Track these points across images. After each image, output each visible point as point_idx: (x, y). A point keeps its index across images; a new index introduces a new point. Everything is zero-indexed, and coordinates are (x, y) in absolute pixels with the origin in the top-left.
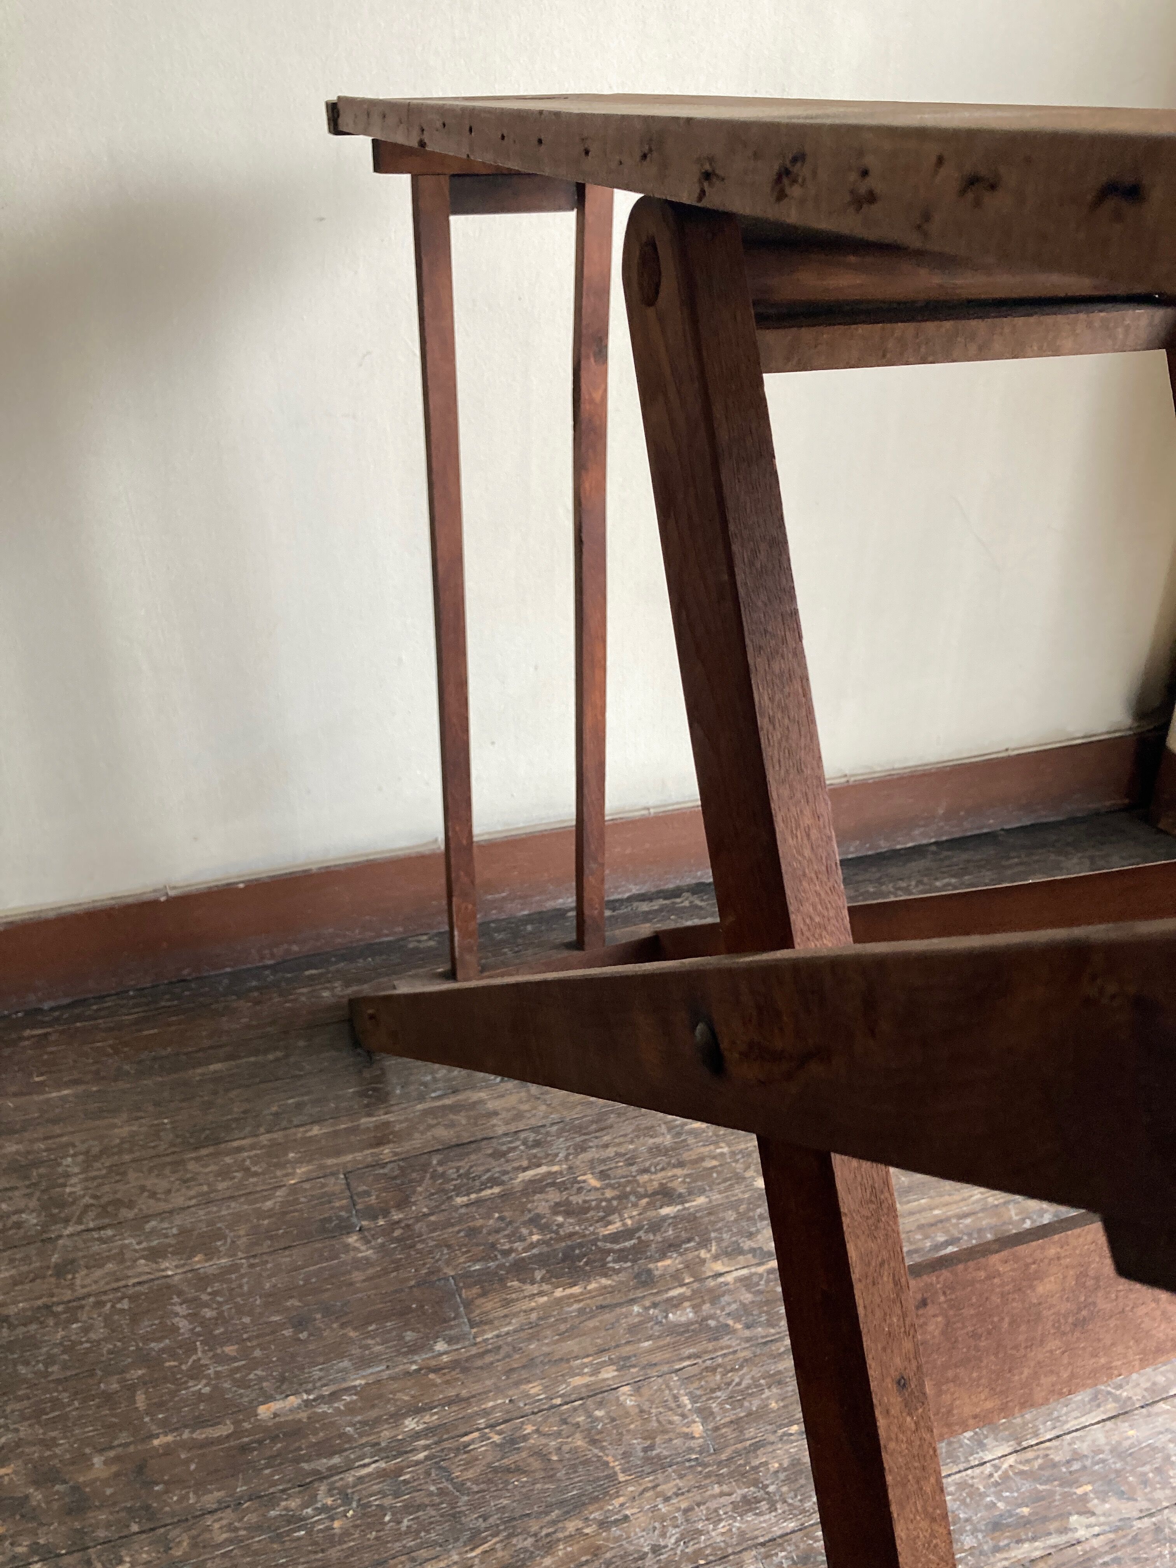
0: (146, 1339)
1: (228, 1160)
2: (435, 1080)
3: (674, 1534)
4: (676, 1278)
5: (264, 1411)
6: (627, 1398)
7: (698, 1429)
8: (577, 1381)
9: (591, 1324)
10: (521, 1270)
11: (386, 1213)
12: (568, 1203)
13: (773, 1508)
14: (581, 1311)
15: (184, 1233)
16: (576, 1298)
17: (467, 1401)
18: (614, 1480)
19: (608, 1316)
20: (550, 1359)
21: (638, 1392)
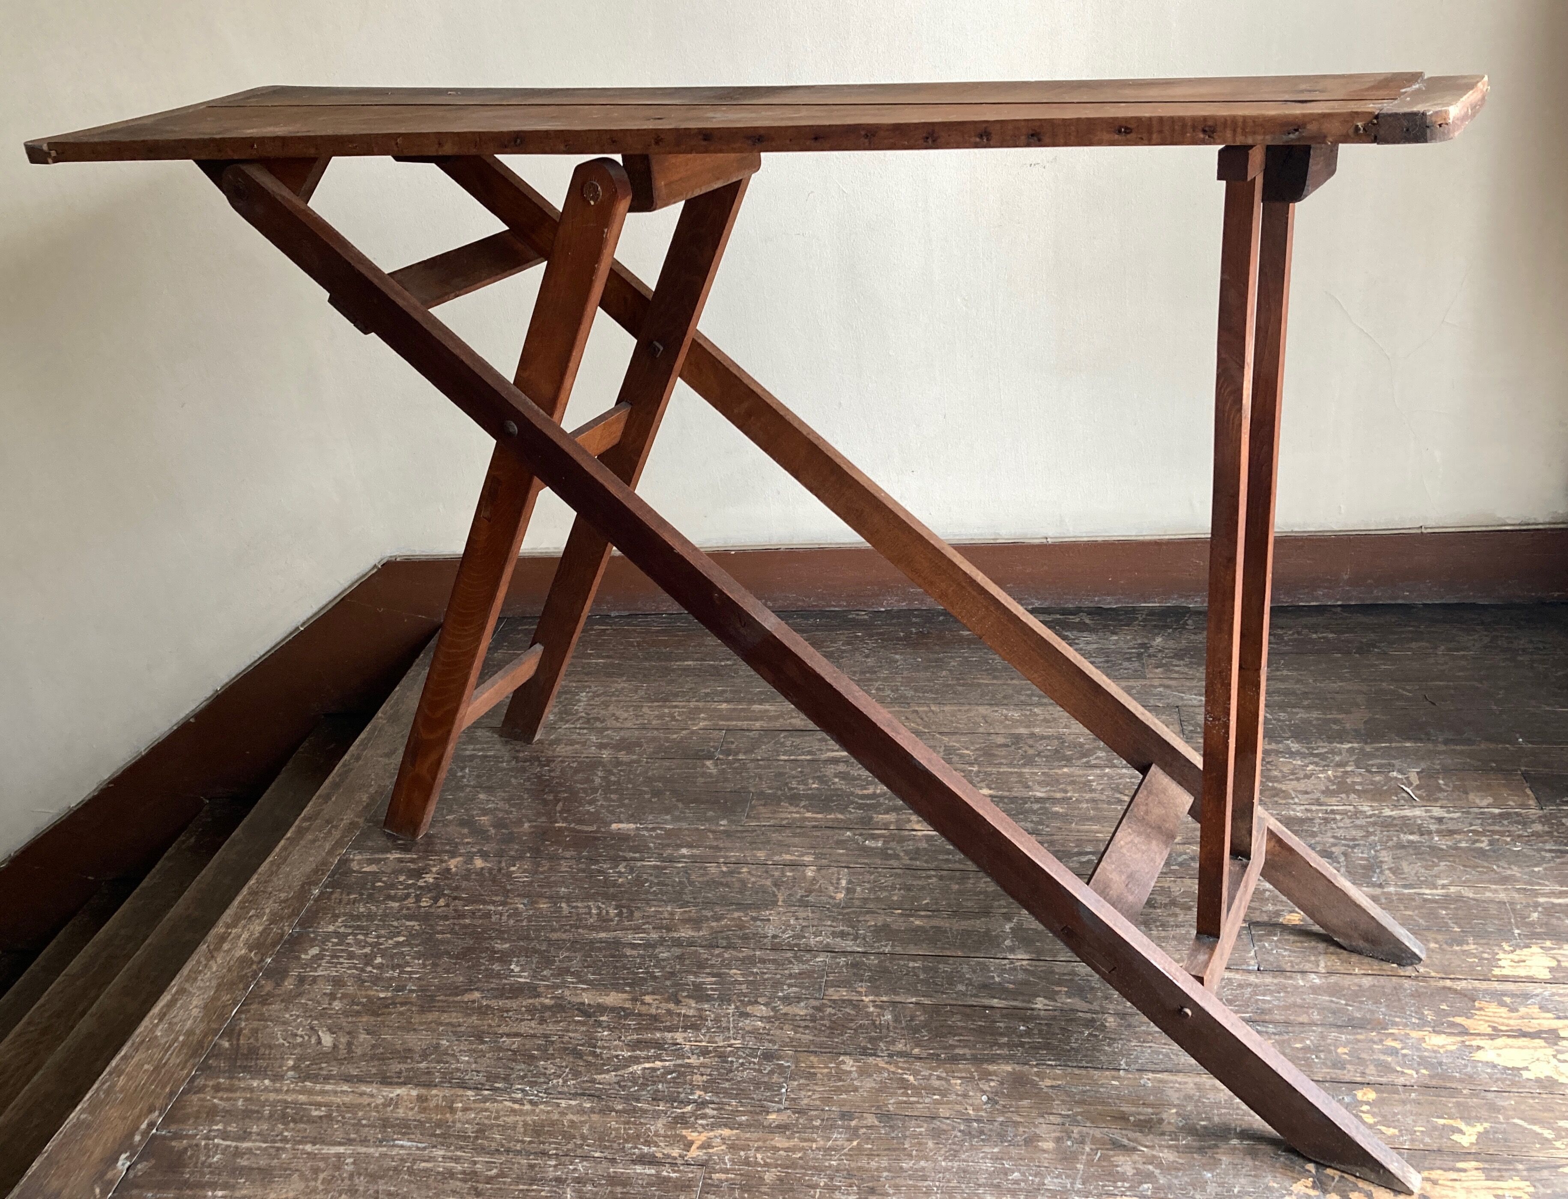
0: (576, 782)
1: (666, 711)
3: (790, 933)
4: (887, 826)
5: (614, 826)
6: (810, 873)
7: (841, 896)
8: (788, 857)
9: (817, 833)
10: (795, 799)
11: (737, 754)
12: (849, 773)
13: (855, 939)
14: (814, 827)
15: (623, 740)
16: (816, 820)
17: (720, 849)
18: (775, 903)
19: (829, 832)
20: (780, 844)
21: (819, 871)
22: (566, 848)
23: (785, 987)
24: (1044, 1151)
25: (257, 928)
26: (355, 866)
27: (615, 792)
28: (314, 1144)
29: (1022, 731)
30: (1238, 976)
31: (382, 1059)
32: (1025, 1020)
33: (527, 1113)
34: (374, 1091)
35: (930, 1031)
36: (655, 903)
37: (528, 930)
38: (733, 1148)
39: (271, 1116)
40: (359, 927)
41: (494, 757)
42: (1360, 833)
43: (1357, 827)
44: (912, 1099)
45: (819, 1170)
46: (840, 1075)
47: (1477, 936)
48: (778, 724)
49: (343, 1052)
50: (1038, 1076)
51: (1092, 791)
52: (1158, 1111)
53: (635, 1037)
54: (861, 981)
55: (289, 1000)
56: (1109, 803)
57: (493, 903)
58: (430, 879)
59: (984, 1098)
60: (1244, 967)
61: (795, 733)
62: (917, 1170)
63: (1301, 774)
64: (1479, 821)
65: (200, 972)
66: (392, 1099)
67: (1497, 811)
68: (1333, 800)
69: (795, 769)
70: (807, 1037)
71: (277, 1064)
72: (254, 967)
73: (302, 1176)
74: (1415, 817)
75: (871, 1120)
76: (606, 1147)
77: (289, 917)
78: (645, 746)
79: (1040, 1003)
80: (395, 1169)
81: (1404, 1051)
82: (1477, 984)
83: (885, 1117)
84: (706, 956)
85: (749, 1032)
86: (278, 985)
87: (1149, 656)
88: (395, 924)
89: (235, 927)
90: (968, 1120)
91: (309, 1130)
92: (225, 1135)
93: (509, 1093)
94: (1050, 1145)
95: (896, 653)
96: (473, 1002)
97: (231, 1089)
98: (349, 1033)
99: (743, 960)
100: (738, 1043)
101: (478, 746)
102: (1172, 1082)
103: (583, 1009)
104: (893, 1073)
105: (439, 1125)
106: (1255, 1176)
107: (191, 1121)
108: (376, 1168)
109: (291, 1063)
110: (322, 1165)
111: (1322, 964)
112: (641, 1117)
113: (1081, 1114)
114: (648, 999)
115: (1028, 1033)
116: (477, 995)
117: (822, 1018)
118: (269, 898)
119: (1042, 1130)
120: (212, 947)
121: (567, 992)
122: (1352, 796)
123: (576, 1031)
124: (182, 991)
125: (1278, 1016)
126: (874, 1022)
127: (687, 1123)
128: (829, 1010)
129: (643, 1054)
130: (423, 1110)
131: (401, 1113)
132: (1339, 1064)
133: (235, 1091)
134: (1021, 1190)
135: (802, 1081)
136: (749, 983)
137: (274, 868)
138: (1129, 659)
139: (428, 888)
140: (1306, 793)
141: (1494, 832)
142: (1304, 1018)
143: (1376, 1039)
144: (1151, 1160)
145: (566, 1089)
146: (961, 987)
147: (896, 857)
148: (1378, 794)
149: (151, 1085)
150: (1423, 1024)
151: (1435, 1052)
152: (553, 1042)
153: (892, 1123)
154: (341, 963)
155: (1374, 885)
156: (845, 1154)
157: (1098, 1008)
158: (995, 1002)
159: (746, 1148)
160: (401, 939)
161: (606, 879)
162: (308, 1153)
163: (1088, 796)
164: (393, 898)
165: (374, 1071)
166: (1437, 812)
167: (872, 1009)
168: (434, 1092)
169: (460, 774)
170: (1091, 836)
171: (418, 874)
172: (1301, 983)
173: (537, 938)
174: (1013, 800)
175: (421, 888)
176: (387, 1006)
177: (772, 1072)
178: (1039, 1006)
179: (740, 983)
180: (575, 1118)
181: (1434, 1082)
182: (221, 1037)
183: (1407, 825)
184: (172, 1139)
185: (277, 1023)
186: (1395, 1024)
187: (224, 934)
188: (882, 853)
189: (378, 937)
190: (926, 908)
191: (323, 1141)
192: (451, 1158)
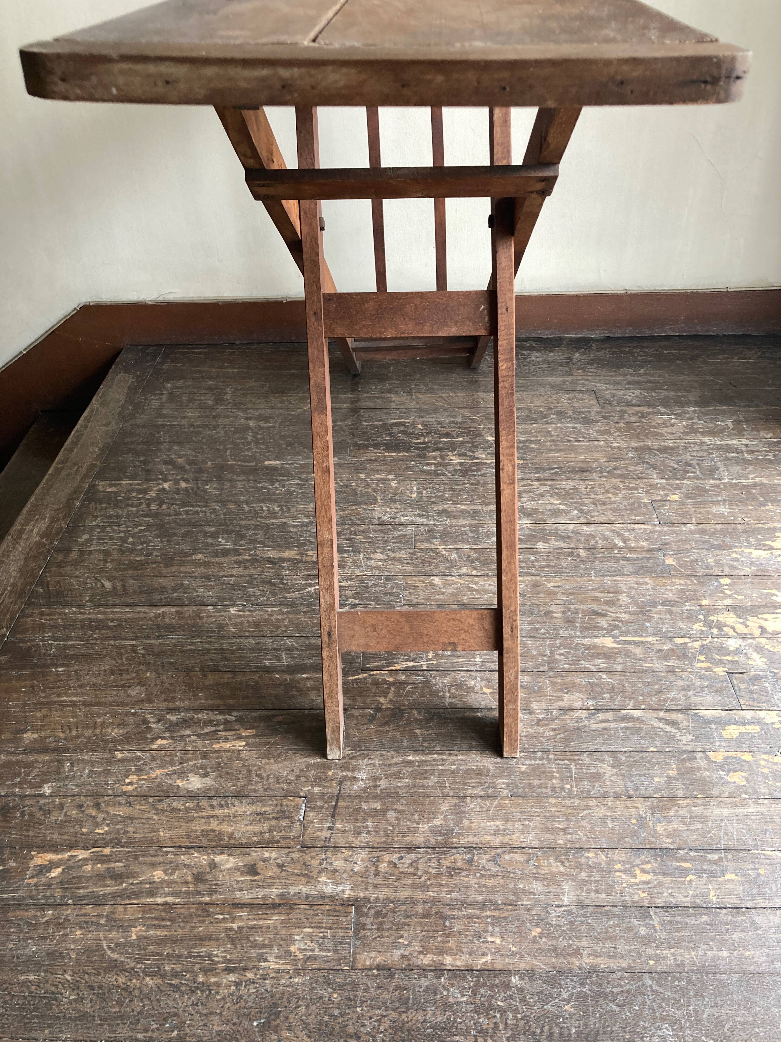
0: (236, 439)
1: (285, 398)
2: (376, 388)
3: (388, 516)
4: (435, 458)
5: (266, 463)
6: (394, 484)
7: (415, 496)
8: (379, 476)
9: (394, 464)
10: (376, 446)
12: (406, 431)
13: (428, 518)
14: (391, 460)
15: (260, 415)
16: (392, 456)
18: (376, 501)
19: (401, 463)
20: (372, 469)
21: (399, 483)
22: (238, 475)
23: (391, 544)
24: (557, 618)
25: (43, 525)
26: (100, 488)
27: (262, 444)
28: (115, 640)
30: (649, 527)
31: (148, 593)
32: (533, 554)
33: (248, 616)
34: (147, 610)
35: (480, 562)
36: (302, 503)
37: (225, 519)
39: (82, 627)
40: (112, 522)
41: (178, 425)
42: (705, 454)
43: (702, 450)
44: (477, 596)
46: (433, 586)
47: (773, 502)
49: (120, 591)
50: (546, 581)
51: (552, 436)
52: (616, 595)
53: (306, 573)
54: (436, 539)
55: (76, 564)
56: (563, 442)
57: (199, 506)
58: (153, 494)
60: (652, 523)
61: (370, 410)
63: (668, 424)
64: (767, 446)
65: (11, 552)
66: (159, 614)
67: (775, 440)
68: (688, 437)
69: (373, 429)
70: (409, 568)
71: (78, 599)
72: (47, 547)
73: (112, 658)
74: (734, 444)
75: (455, 608)
76: (301, 631)
77: (64, 518)
78: (275, 418)
79: (540, 545)
80: (171, 650)
81: (742, 559)
82: (776, 525)
83: (463, 606)
85: (374, 567)
86: (66, 556)
87: (573, 364)
88: (136, 519)
89: (28, 525)
91: (110, 633)
92: (55, 639)
94: (560, 615)
96: (199, 560)
97: (52, 614)
98: (122, 580)
99: (363, 531)
100: (369, 573)
101: (165, 419)
102: (621, 581)
103: (270, 560)
104: (464, 584)
105: (193, 625)
106: (673, 623)
107: (30, 632)
108: (159, 651)
109: (87, 598)
110: (123, 651)
111: (694, 519)
113: (574, 599)
114: (310, 553)
115: (537, 560)
116: (200, 556)
117: (416, 558)
118: (46, 508)
119: (553, 608)
120: (15, 537)
121: (258, 552)
122: (698, 434)
123: (269, 572)
125: (674, 546)
126: (447, 559)
128: (419, 554)
129: (313, 582)
130: (180, 619)
131: (167, 621)
132: (708, 567)
133: (55, 614)
134: (547, 638)
135: (411, 591)
137: (45, 491)
138: (562, 366)
139: (152, 500)
140: (673, 434)
141: (775, 451)
142: (688, 546)
143: (726, 554)
144: (616, 619)
145: (269, 603)
147: (444, 474)
148: (713, 433)
150: (750, 545)
151: (757, 558)
152: (255, 578)
154: (106, 543)
155: (716, 479)
157: (574, 546)
160: (143, 528)
161: (268, 491)
162: (112, 645)
163: (550, 439)
164: (132, 506)
165: (143, 600)
166: (745, 441)
168: (186, 608)
169: (157, 435)
170: (555, 459)
171: (145, 491)
172: (684, 529)
173: (232, 524)
175: (148, 499)
176: (143, 565)
177: (392, 587)
178: (540, 547)
179: (364, 543)
180: (279, 617)
181: (759, 573)
182: (35, 587)
183: (729, 449)
184: (20, 643)
185: (72, 577)
186: (735, 546)
187: (21, 529)
188: (435, 472)
189: (127, 527)
190: (466, 500)
191: (120, 639)
192: (205, 642)
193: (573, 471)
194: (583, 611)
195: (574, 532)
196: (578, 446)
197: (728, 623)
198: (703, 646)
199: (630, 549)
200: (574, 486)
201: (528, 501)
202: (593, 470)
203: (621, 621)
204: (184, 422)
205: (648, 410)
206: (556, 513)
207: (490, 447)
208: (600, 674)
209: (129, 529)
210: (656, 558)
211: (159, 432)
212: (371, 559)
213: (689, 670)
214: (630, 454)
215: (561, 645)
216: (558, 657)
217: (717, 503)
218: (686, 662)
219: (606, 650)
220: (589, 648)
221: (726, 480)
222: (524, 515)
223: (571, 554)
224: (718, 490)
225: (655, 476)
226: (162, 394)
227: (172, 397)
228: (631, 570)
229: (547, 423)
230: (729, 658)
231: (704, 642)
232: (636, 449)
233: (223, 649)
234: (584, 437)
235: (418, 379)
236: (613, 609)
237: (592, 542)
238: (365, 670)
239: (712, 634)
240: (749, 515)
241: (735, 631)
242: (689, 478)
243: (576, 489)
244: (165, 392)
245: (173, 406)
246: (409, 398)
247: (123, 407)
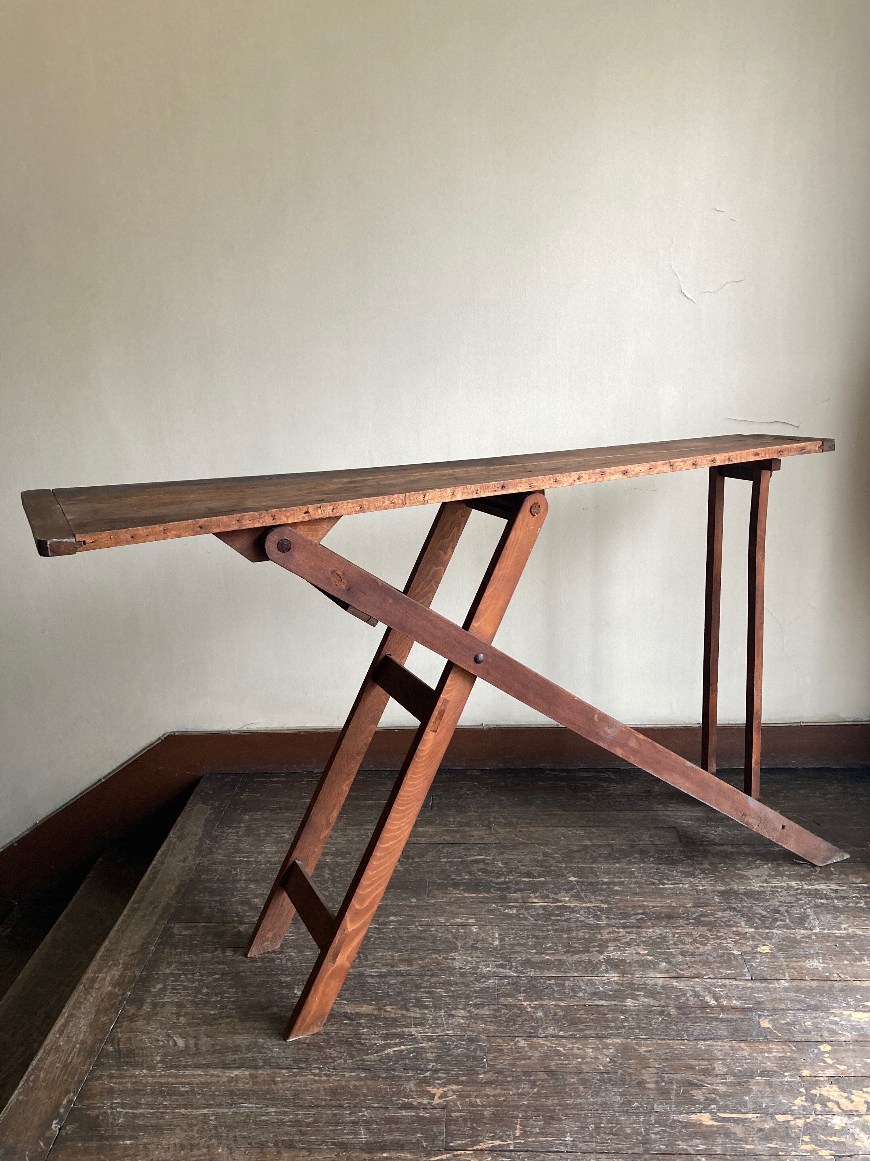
1: (362, 832)
2: (454, 821)
3: (469, 966)
4: (516, 900)
6: (475, 929)
7: (497, 943)
8: (459, 920)
9: (473, 906)
10: (456, 885)
11: (413, 858)
12: (486, 869)
13: (511, 969)
14: (471, 902)
16: (472, 898)
17: (415, 917)
18: (456, 948)
19: (481, 905)
20: (452, 912)
21: (480, 928)
23: (473, 998)
24: (650, 1089)
25: (116, 973)
26: (176, 931)
27: (340, 882)
28: (186, 1109)
29: (587, 842)
30: (741, 983)
31: (221, 1052)
32: (623, 1012)
33: (324, 1082)
34: (220, 1073)
35: (567, 1021)
36: (379, 950)
37: (301, 969)
38: (460, 1096)
39: (152, 1093)
40: (187, 970)
41: (254, 861)
42: (793, 899)
43: (790, 895)
44: (565, 1062)
45: (518, 1107)
46: (518, 1049)
48: (436, 839)
49: (193, 1051)
50: (637, 1045)
52: (711, 1063)
53: (385, 1032)
54: (520, 993)
55: (148, 1018)
56: (647, 884)
57: (275, 952)
58: (229, 938)
59: (608, 1059)
60: (743, 978)
61: (448, 845)
62: (576, 1104)
63: (753, 866)
64: (857, 891)
65: (82, 1003)
66: (233, 1078)
67: (866, 885)
68: (774, 881)
69: (452, 867)
70: (493, 1028)
71: (149, 1059)
72: (119, 998)
73: (182, 1129)
74: (822, 889)
75: (542, 1075)
76: (380, 1100)
77: (138, 965)
78: (353, 854)
79: (629, 1002)
80: (244, 1121)
81: (842, 1023)
83: (551, 1073)
84: (419, 981)
85: (456, 1026)
86: (139, 1009)
87: (653, 798)
88: (211, 967)
89: (100, 973)
90: (602, 1073)
91: (181, 1100)
92: (124, 1106)
93: (310, 1070)
94: (652, 1086)
95: (502, 796)
97: (121, 1077)
98: (194, 1037)
99: (443, 983)
100: (450, 1033)
101: (242, 855)
102: (715, 1046)
103: (347, 1016)
104: (550, 1047)
105: (268, 1092)
106: (773, 1097)
107: (98, 1097)
108: (231, 1122)
109: (158, 1058)
110: (194, 1121)
111: (787, 975)
112: (398, 1081)
113: (667, 1066)
114: (388, 1008)
115: (626, 1020)
116: (276, 1010)
117: (500, 1016)
118: (121, 953)
119: (646, 1077)
120: (87, 986)
122: (785, 878)
123: (346, 1030)
124: (71, 1016)
125: (768, 1005)
126: (532, 1017)
127: (429, 1083)
128: (503, 1011)
129: (392, 1042)
130: (255, 1083)
131: (241, 1085)
132: (807, 1031)
133: (124, 1077)
134: (640, 1113)
135: (495, 1054)
136: (450, 996)
137: (120, 935)
138: (641, 800)
139: (228, 945)
140: (759, 876)
142: (783, 1006)
143: (825, 1016)
144: (713, 1091)
145: (347, 1066)
146: (581, 995)
147: (526, 919)
149: (64, 1076)
150: (849, 1007)
151: (858, 1022)
152: (332, 1037)
153: (556, 1077)
154: (180, 993)
155: (806, 929)
156: (531, 1097)
157: (663, 1004)
158: (602, 1002)
159: (469, 1096)
160: (217, 976)
162: (183, 1115)
163: (634, 880)
164: (207, 952)
165: (216, 1060)
166: (833, 886)
167: (529, 1010)
168: (260, 1072)
169: (234, 872)
170: (640, 904)
171: (221, 936)
172: (777, 986)
174: (590, 884)
176: (217, 1019)
177: (475, 1050)
178: (629, 1004)
179: (445, 997)
180: (357, 1083)
181: (860, 1039)
182: (106, 1044)
183: (819, 894)
184: (88, 1110)
185: (143, 1033)
186: (833, 1007)
187: (94, 977)
188: (517, 916)
189: (202, 975)
190: (550, 948)
191: (192, 1106)
192: (280, 1112)
193: (658, 917)
194: (678, 1082)
195: (663, 987)
196: (662, 888)
197: (831, 1098)
198: (806, 1124)
199: (723, 1009)
200: (660, 934)
201: (615, 950)
202: (680, 917)
203: (718, 1094)
204: (261, 858)
205: (731, 850)
206: (644, 965)
207: (573, 889)
208: (699, 1157)
209: (204, 978)
210: (751, 1019)
211: (235, 869)
212: (453, 1016)
213: (793, 1153)
214: (717, 899)
215: (656, 1122)
216: (653, 1136)
217: (808, 956)
218: (790, 1144)
219: (703, 1129)
220: (687, 1125)
221: (818, 930)
222: (611, 966)
223: (661, 1013)
224: (810, 941)
225: (743, 924)
226: (240, 827)
227: (250, 831)
228: (725, 1033)
229: (630, 862)
230: (835, 1139)
231: (808, 1120)
232: (722, 893)
233: (298, 1121)
234: (668, 879)
235: (497, 812)
236: (709, 1079)
237: (683, 999)
238: (449, 1149)
239: (815, 1110)
240: (845, 971)
241: (839, 1107)
242: (779, 927)
243: (663, 938)
244: (242, 825)
245: (250, 840)
246: (488, 832)
247: (201, 841)
